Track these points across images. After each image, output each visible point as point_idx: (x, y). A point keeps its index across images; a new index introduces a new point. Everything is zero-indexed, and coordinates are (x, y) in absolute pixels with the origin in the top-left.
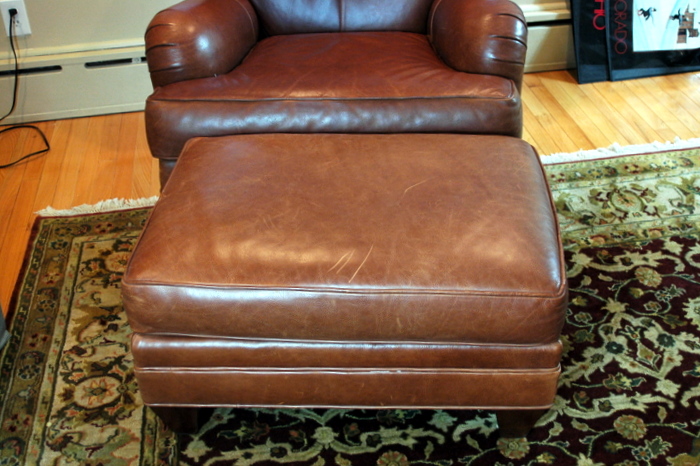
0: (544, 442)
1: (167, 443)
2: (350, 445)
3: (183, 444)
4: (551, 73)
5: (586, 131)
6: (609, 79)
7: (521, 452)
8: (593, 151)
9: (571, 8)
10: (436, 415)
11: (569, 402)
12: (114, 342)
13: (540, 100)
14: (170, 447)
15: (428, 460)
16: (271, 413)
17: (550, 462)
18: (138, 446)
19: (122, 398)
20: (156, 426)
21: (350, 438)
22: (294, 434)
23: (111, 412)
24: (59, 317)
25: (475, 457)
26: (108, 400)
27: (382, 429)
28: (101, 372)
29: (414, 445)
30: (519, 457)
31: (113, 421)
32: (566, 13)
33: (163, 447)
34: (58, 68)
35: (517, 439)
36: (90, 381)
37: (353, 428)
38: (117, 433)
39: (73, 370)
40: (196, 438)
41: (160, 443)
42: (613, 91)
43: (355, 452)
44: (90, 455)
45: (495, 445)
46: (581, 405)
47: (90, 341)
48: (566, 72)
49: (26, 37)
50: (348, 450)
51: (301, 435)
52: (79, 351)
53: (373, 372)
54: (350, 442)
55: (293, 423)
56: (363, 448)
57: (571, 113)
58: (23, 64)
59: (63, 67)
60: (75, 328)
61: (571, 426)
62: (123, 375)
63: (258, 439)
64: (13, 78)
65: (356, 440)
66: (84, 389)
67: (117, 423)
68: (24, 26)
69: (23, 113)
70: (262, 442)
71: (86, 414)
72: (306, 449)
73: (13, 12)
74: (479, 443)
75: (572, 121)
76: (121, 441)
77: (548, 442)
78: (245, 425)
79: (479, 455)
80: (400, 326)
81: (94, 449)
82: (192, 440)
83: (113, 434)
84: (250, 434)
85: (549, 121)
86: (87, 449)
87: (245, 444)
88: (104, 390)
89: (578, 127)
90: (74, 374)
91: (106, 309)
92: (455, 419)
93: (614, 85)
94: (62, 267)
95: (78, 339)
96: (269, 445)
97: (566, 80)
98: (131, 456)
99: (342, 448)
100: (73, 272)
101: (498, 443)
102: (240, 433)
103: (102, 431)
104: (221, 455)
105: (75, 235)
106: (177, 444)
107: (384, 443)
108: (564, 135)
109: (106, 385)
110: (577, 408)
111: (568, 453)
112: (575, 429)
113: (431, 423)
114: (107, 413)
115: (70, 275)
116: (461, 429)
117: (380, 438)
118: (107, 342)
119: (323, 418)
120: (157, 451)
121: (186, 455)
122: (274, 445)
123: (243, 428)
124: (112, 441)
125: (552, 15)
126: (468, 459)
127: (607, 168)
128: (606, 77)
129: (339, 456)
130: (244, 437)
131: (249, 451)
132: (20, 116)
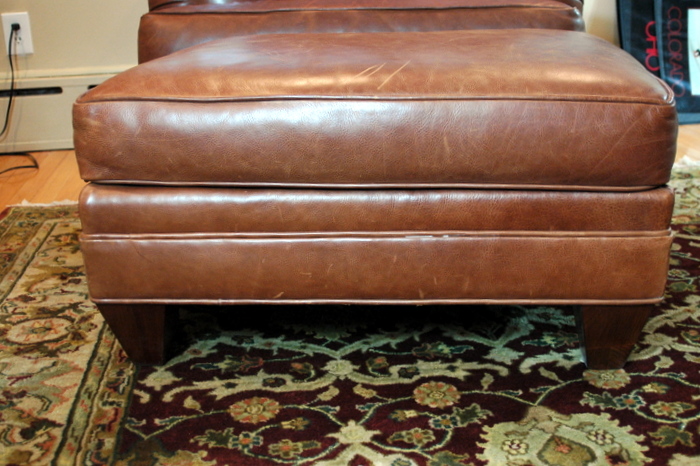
0: (651, 374)
1: (120, 373)
2: (374, 376)
3: (143, 374)
7: (620, 382)
10: (494, 350)
11: (676, 339)
12: (72, 292)
14: (125, 376)
15: (486, 391)
16: (267, 348)
17: (664, 392)
18: (81, 376)
19: (70, 336)
20: (109, 358)
21: (374, 370)
22: (297, 366)
23: (51, 347)
24: (10, 273)
25: (553, 388)
26: (52, 336)
27: (420, 362)
28: (49, 315)
29: (465, 377)
30: (617, 387)
31: (52, 354)
33: (115, 376)
34: (58, 90)
35: (612, 371)
36: (33, 322)
37: (381, 361)
38: (54, 364)
39: (13, 313)
40: (163, 369)
41: (111, 374)
43: (382, 383)
44: (13, 383)
45: (581, 376)
46: (694, 341)
47: (42, 291)
49: (28, 56)
50: (372, 381)
51: (308, 368)
52: (25, 299)
53: (409, 238)
54: (376, 374)
55: (297, 357)
56: (393, 380)
58: (20, 83)
59: (64, 89)
60: (27, 282)
61: (685, 359)
62: (77, 317)
63: (247, 370)
64: (8, 99)
65: (384, 371)
66: (23, 328)
67: (58, 356)
68: (26, 44)
69: (15, 141)
70: (253, 372)
71: (19, 349)
72: (314, 379)
73: (16, 27)
74: (557, 374)
76: (57, 371)
77: (657, 373)
78: (230, 359)
79: (559, 386)
80: (448, 149)
81: (18, 379)
82: (156, 371)
83: (50, 365)
84: (237, 366)
86: (9, 378)
87: (228, 375)
88: (50, 329)
90: (14, 316)
91: (70, 268)
92: (522, 354)
94: (25, 239)
95: (28, 290)
96: (262, 375)
98: (68, 384)
99: (365, 379)
100: (38, 244)
101: (584, 374)
102: (223, 366)
103: (36, 363)
104: (193, 385)
105: (47, 218)
106: (134, 375)
107: (422, 375)
109: (52, 325)
110: (688, 344)
111: (687, 383)
112: (690, 362)
113: (489, 357)
114: (47, 347)
115: (34, 245)
116: (530, 362)
117: (417, 370)
118: (63, 291)
119: (338, 352)
120: (105, 380)
121: (144, 385)
122: (267, 376)
123: (227, 361)
124: (45, 372)
126: (545, 390)
129: (359, 386)
130: (227, 369)
131: (232, 381)
132: (12, 144)
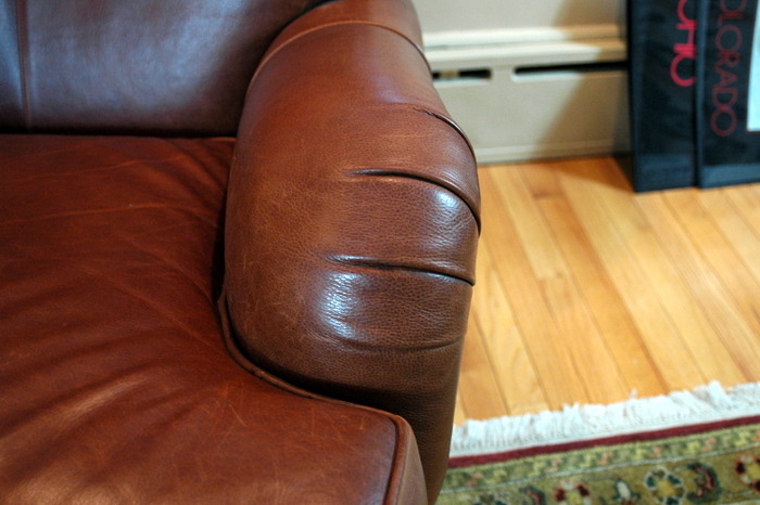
4: (582, 163)
5: (646, 329)
6: (697, 183)
8: (661, 398)
9: (629, 37)
13: (553, 234)
32: (616, 48)
42: (704, 214)
48: (611, 162)
57: (615, 274)
75: (615, 297)
85: (567, 295)
89: (629, 319)
93: (707, 198)
97: (612, 182)
108: (596, 342)
125: (586, 52)
127: (695, 467)
128: (689, 176)
